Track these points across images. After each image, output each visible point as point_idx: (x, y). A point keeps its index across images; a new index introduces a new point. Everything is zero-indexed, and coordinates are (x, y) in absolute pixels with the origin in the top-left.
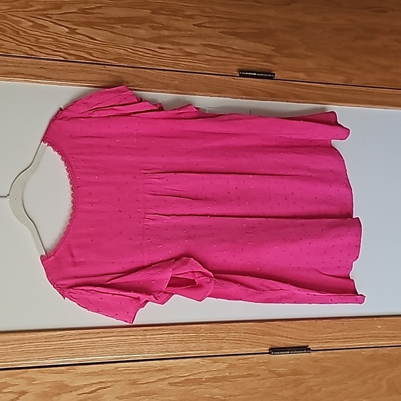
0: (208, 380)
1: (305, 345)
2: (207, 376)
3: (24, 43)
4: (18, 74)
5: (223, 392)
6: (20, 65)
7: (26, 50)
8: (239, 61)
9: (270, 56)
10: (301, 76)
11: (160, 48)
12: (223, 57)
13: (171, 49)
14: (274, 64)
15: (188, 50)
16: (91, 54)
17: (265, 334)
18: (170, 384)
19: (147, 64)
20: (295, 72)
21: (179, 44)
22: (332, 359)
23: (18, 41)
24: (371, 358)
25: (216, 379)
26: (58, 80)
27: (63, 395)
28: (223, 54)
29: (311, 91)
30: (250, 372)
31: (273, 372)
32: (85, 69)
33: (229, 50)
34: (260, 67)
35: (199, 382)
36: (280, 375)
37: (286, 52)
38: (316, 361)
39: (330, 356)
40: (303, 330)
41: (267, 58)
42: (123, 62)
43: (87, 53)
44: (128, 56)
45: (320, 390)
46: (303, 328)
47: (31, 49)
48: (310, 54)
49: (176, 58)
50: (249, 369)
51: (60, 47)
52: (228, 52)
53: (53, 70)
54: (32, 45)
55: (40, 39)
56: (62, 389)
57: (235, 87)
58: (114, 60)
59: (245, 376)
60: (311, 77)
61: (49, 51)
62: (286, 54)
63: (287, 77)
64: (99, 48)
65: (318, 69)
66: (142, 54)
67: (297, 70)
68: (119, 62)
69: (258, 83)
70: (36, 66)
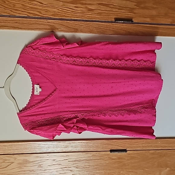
1: (126, 149)
2: (84, 159)
3: (8, 8)
4: (5, 27)
5: (89, 164)
6: (6, 21)
7: (9, 12)
8: (116, 13)
9: (133, 9)
11: (75, 7)
12: (108, 11)
13: (82, 7)
14: (135, 13)
15: (90, 8)
16: (40, 13)
17: (109, 144)
18: (69, 161)
19: (68, 17)
20: (145, 18)
21: (86, 4)
23: (5, 7)
24: (153, 154)
26: (24, 29)
27: (27, 164)
28: (108, 9)
29: (151, 30)
30: (101, 158)
31: (111, 158)
32: (37, 22)
33: (112, 6)
34: (127, 15)
36: (113, 159)
37: (142, 6)
38: (129, 154)
39: (135, 153)
40: (125, 143)
41: (131, 10)
42: (56, 17)
44: (59, 12)
46: (126, 143)
47: (12, 11)
48: (155, 6)
49: (83, 12)
50: (101, 157)
51: (25, 9)
52: (111, 7)
53: (22, 23)
54: (12, 9)
55: (16, 5)
56: (27, 162)
57: (111, 29)
58: (52, 15)
59: (99, 159)
60: (153, 20)
61: (20, 12)
62: (142, 7)
63: (141, 21)
64: (45, 8)
65: (158, 15)
66: (66, 11)
67: (146, 17)
68: (55, 16)
69: (124, 26)
70: (13, 22)
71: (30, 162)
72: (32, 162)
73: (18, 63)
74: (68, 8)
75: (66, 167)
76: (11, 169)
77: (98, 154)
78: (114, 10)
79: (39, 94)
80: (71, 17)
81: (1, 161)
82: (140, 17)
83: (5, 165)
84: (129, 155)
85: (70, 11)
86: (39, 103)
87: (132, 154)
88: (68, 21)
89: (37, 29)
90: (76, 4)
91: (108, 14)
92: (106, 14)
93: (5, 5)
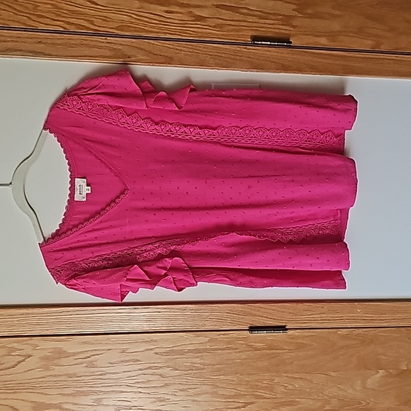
0: (189, 351)
1: (284, 324)
2: (191, 347)
3: (22, 12)
4: (16, 51)
5: (203, 361)
6: (18, 40)
8: (255, 25)
9: (291, 17)
10: (323, 41)
11: (167, 12)
12: (237, 21)
13: (180, 13)
14: (294, 27)
15: (198, 14)
16: (92, 23)
17: (246, 314)
18: (156, 353)
19: (151, 32)
20: (317, 36)
21: (189, 6)
22: (307, 337)
23: (16, 10)
24: (345, 337)
25: (197, 351)
26: (57, 56)
27: (62, 359)
28: (237, 16)
29: (330, 61)
30: (229, 346)
31: (251, 346)
32: (85, 42)
33: (245, 11)
34: (277, 31)
35: (182, 353)
36: (257, 349)
37: (309, 11)
38: (292, 338)
39: (306, 334)
41: (287, 20)
42: (126, 31)
43: (88, 21)
44: (132, 23)
45: (292, 363)
46: (283, 310)
47: (30, 18)
48: (338, 12)
49: (183, 23)
50: (229, 343)
51: (60, 15)
52: (243, 14)
53: (52, 44)
54: (31, 14)
55: (39, 6)
56: (61, 354)
57: (245, 59)
58: (116, 29)
59: (224, 349)
60: (334, 42)
61: (48, 20)
62: (310, 14)
63: (307, 44)
64: (102, 14)
65: (344, 31)
66: (147, 20)
67: (319, 34)
68: (122, 30)
69: (272, 53)
70: (34, 40)
71: (68, 355)
72: (74, 354)
73: (45, 128)
74: (151, 13)
75: (150, 368)
76: (25, 372)
77: (222, 336)
78: (250, 19)
79: (85, 200)
80: (158, 32)
81: (2, 352)
82: (307, 35)
83: (12, 360)
84: (292, 341)
85: (155, 20)
86: (87, 220)
87: (298, 336)
88: (152, 41)
89: (85, 56)
90: (169, 4)
91: (237, 28)
92: (234, 27)
93: (15, 6)
